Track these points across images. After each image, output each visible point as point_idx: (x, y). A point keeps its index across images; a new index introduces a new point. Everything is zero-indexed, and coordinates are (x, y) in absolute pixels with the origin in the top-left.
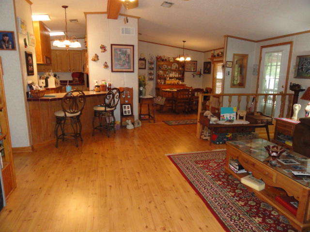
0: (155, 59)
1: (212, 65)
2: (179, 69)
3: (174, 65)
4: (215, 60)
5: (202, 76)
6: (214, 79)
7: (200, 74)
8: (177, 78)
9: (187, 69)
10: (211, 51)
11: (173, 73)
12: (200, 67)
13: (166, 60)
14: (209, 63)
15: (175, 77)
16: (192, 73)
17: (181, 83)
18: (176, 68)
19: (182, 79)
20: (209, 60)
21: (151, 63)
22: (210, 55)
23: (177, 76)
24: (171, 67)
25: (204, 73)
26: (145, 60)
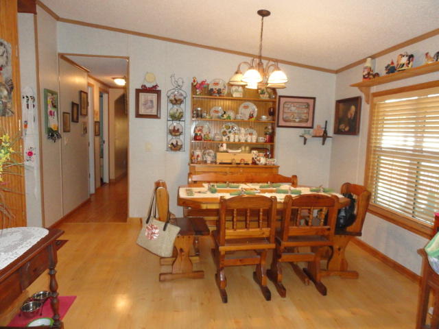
0: (187, 90)
1: (365, 108)
2: (259, 117)
3: (246, 107)
4: (374, 89)
5: (328, 141)
6: (372, 154)
7: (325, 136)
8: (253, 147)
9: (285, 121)
10: (364, 61)
11: (243, 130)
12: (325, 114)
13: (219, 92)
14: (356, 101)
15: (246, 144)
16: (301, 131)
17: (263, 160)
18: (251, 116)
19: (268, 147)
20: (355, 93)
21: (176, 102)
22: (358, 75)
23: (253, 139)
24: (237, 113)
25: (338, 131)
26: (159, 93)
